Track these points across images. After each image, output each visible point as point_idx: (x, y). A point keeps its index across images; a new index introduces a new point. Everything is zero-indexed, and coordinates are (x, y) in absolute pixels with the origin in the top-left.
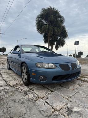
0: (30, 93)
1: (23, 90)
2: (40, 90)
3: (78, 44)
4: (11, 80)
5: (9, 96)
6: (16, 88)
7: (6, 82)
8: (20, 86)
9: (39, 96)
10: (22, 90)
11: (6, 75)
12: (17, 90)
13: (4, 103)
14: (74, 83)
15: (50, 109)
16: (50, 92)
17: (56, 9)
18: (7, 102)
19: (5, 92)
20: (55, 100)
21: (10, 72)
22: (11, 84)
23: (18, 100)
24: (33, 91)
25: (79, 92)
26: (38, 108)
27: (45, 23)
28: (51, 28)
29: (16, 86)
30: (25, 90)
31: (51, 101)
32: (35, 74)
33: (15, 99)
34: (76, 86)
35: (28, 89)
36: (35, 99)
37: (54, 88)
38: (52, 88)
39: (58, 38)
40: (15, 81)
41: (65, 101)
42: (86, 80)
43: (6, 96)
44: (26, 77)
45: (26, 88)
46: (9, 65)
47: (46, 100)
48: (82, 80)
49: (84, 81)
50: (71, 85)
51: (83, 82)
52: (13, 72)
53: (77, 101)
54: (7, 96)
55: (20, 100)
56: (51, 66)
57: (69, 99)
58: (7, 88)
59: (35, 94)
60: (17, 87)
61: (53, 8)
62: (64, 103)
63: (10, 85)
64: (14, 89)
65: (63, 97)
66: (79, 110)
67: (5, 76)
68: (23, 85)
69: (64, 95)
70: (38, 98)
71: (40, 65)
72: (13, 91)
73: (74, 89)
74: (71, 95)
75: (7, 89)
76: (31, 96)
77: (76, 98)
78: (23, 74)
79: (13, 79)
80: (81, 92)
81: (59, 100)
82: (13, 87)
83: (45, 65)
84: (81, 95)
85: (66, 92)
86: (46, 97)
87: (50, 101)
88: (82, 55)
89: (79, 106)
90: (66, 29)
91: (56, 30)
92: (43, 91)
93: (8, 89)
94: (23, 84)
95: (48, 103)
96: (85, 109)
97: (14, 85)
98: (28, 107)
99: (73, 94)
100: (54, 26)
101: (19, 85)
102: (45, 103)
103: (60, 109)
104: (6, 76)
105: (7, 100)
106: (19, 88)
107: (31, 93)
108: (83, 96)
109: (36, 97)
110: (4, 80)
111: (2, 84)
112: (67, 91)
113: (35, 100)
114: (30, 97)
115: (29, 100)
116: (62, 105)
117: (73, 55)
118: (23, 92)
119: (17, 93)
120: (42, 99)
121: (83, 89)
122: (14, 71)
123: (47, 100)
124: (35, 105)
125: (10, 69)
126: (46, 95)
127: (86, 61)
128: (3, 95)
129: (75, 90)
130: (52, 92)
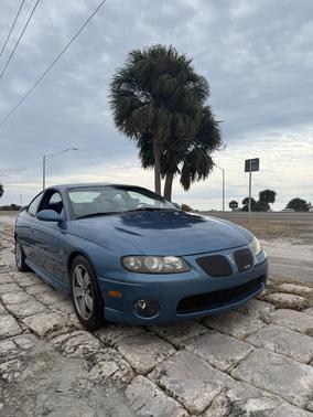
0: (104, 357)
1: (81, 347)
2: (137, 343)
3: (257, 169)
4: (36, 313)
5: (35, 373)
6: (55, 341)
7: (17, 319)
8: (69, 332)
9: (137, 364)
10: (76, 348)
11: (16, 292)
12: (60, 350)
13: (22, 399)
14: (246, 312)
15: (175, 408)
16: (172, 351)
17: (180, 54)
18: (33, 396)
19: (21, 358)
20: (189, 377)
21: (25, 279)
22: (39, 329)
23: (68, 385)
24: (114, 351)
25: (262, 346)
26: (135, 407)
27: (143, 100)
28: (165, 115)
29: (54, 333)
30: (88, 346)
31: (177, 382)
32: (120, 295)
33: (58, 384)
34: (255, 324)
35: (97, 343)
36: (124, 379)
37: (182, 334)
38: (176, 337)
39: (190, 149)
40: (50, 316)
41: (221, 380)
42: (286, 303)
43: (25, 374)
44: (89, 301)
45: (90, 342)
46: (24, 257)
47: (159, 378)
48: (273, 303)
49: (279, 306)
50: (238, 320)
51: (276, 309)
52: (37, 280)
53: (257, 377)
54: (28, 372)
55: (74, 385)
56: (171, 264)
57: (233, 371)
58: (24, 341)
59: (124, 361)
60: (60, 339)
61: (167, 49)
62: (215, 385)
63: (32, 331)
64: (49, 347)
65: (214, 366)
66: (262, 408)
67: (13, 298)
68: (78, 329)
69: (215, 357)
70: (132, 374)
71: (136, 264)
72: (46, 353)
73: (247, 336)
74: (238, 358)
75: (26, 347)
76: (109, 368)
77: (253, 365)
78: (77, 292)
79: (42, 308)
80: (270, 345)
81: (200, 378)
82: (45, 336)
83: (152, 262)
84: (269, 356)
85: (223, 346)
86: (159, 369)
87: (172, 382)
88: (273, 201)
89: (265, 393)
90: (216, 119)
91: (181, 123)
92: (148, 347)
93: (31, 345)
94: (78, 325)
95: (167, 387)
96: (280, 404)
97: (48, 332)
98: (102, 407)
99: (244, 354)
100: (173, 111)
101: (66, 330)
102: (159, 392)
103: (207, 408)
104: (17, 298)
105: (32, 388)
106: (67, 340)
107: (109, 357)
108: (276, 358)
109: (125, 371)
110: (10, 313)
111: (6, 330)
112: (224, 342)
113: (122, 383)
114: (107, 373)
115: (103, 382)
116: (210, 394)
117: (244, 203)
118: (82, 356)
119: (61, 360)
120: (145, 375)
121: (275, 335)
122: (40, 278)
123: (164, 381)
124: (125, 400)
125: (25, 269)
126: (159, 360)
127: (286, 224)
128: (14, 371)
129: (250, 339)
130: (177, 348)
